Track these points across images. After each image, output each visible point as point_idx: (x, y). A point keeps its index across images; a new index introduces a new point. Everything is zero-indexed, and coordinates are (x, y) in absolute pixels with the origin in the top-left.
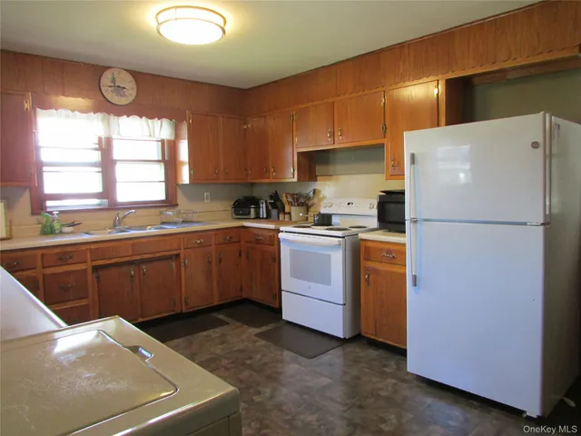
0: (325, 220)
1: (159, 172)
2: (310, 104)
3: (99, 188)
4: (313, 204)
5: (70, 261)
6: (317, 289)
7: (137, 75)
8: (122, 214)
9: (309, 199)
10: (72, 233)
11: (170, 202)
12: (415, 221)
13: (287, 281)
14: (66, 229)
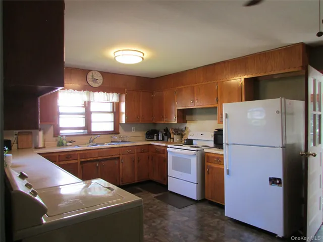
0: (190, 142)
1: (111, 117)
2: (183, 87)
3: (83, 125)
4: (185, 134)
5: (71, 159)
6: (185, 176)
8: (93, 137)
9: (183, 131)
10: (71, 145)
11: (116, 132)
12: (228, 144)
13: (171, 172)
14: (68, 144)
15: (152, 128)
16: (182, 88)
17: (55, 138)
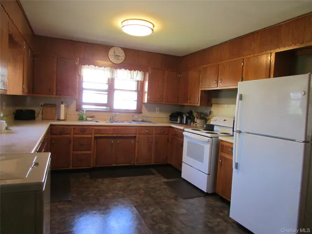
0: (210, 128)
1: (135, 96)
3: (105, 102)
4: (209, 119)
5: (85, 133)
6: (197, 164)
7: (126, 50)
8: (114, 114)
9: (207, 115)
10: (91, 121)
11: (139, 111)
12: (240, 132)
13: (185, 158)
14: (88, 119)
15: (177, 109)
16: (206, 67)
17: (78, 112)
